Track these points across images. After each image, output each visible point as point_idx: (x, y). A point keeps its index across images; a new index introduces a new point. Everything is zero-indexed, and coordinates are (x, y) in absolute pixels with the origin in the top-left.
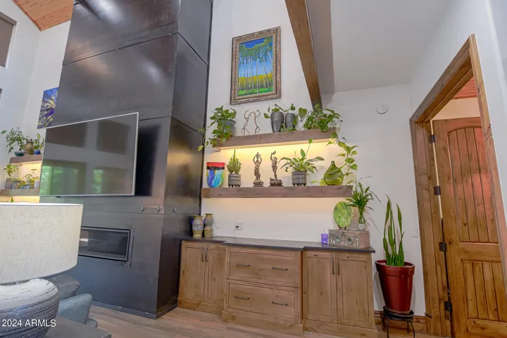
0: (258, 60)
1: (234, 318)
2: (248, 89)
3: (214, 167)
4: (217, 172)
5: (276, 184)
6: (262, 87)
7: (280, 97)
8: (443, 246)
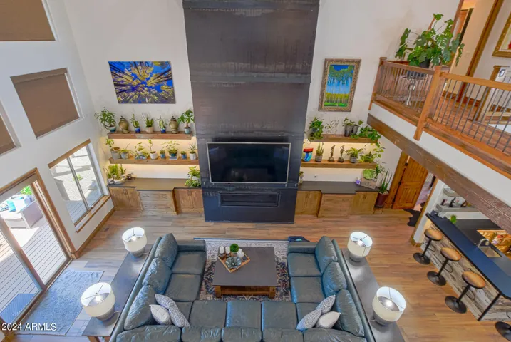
0: (341, 82)
1: (323, 217)
2: (331, 102)
3: (308, 151)
4: (310, 154)
5: (341, 160)
6: (341, 102)
7: (350, 111)
8: (400, 183)
